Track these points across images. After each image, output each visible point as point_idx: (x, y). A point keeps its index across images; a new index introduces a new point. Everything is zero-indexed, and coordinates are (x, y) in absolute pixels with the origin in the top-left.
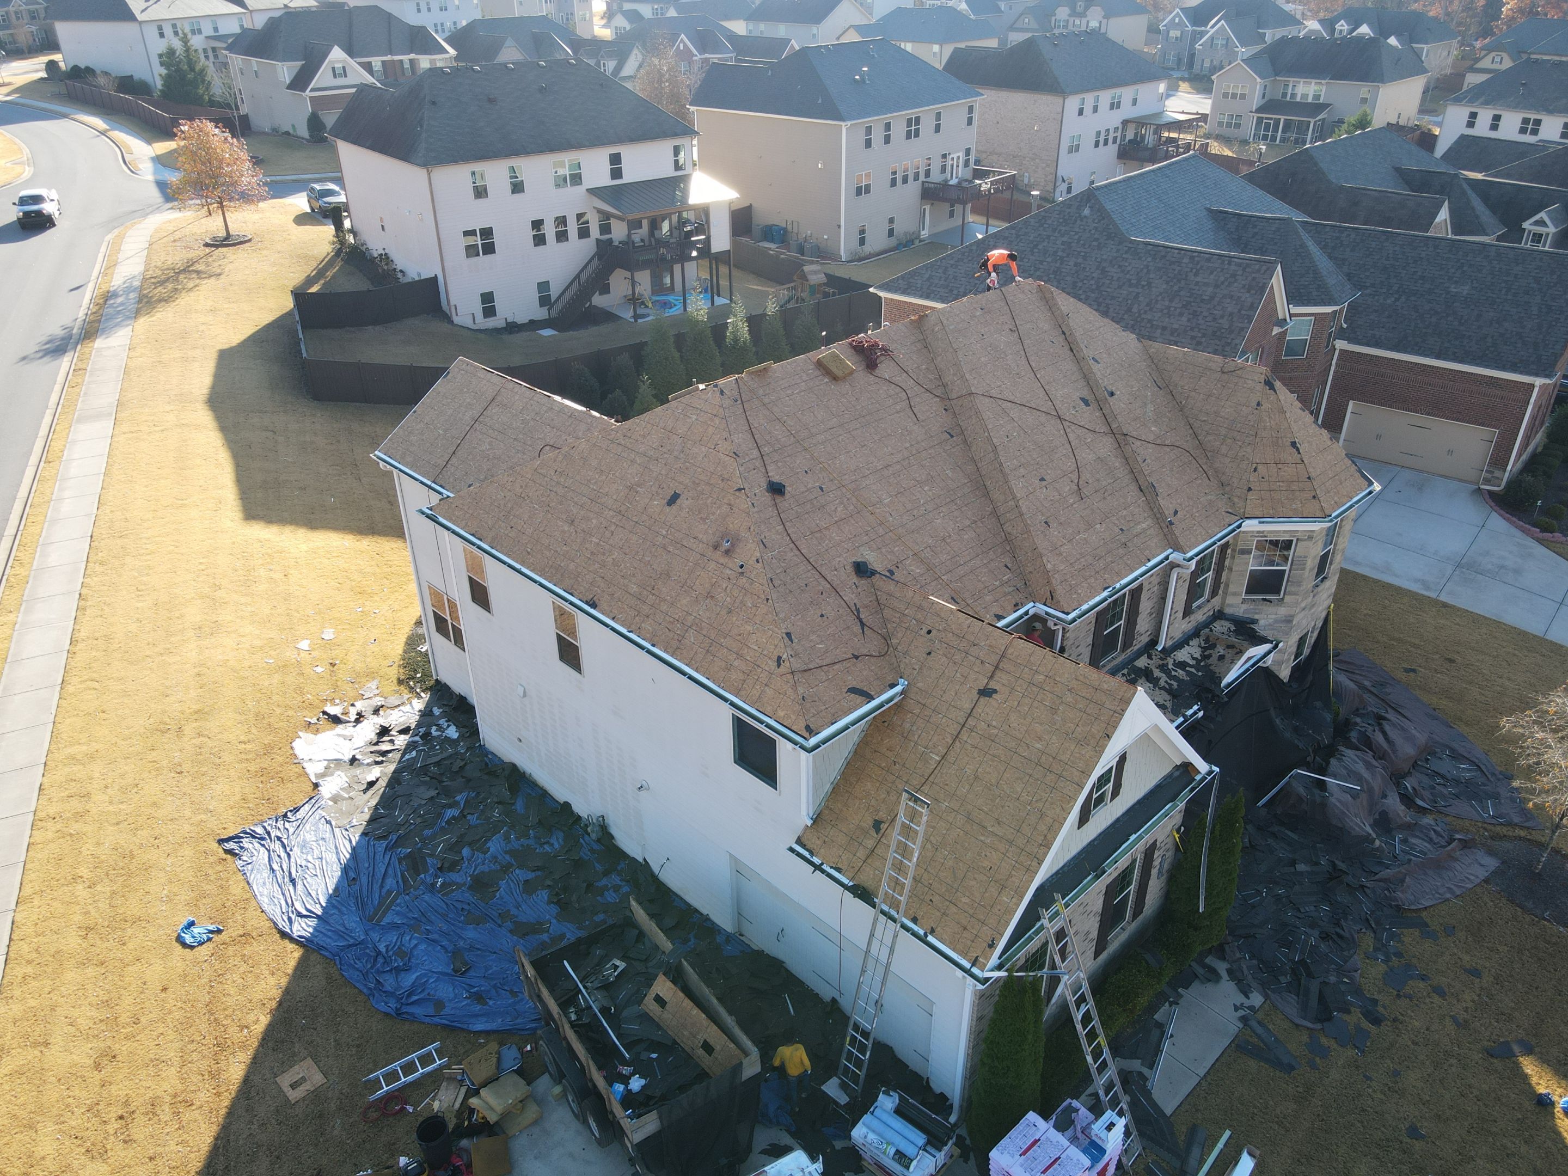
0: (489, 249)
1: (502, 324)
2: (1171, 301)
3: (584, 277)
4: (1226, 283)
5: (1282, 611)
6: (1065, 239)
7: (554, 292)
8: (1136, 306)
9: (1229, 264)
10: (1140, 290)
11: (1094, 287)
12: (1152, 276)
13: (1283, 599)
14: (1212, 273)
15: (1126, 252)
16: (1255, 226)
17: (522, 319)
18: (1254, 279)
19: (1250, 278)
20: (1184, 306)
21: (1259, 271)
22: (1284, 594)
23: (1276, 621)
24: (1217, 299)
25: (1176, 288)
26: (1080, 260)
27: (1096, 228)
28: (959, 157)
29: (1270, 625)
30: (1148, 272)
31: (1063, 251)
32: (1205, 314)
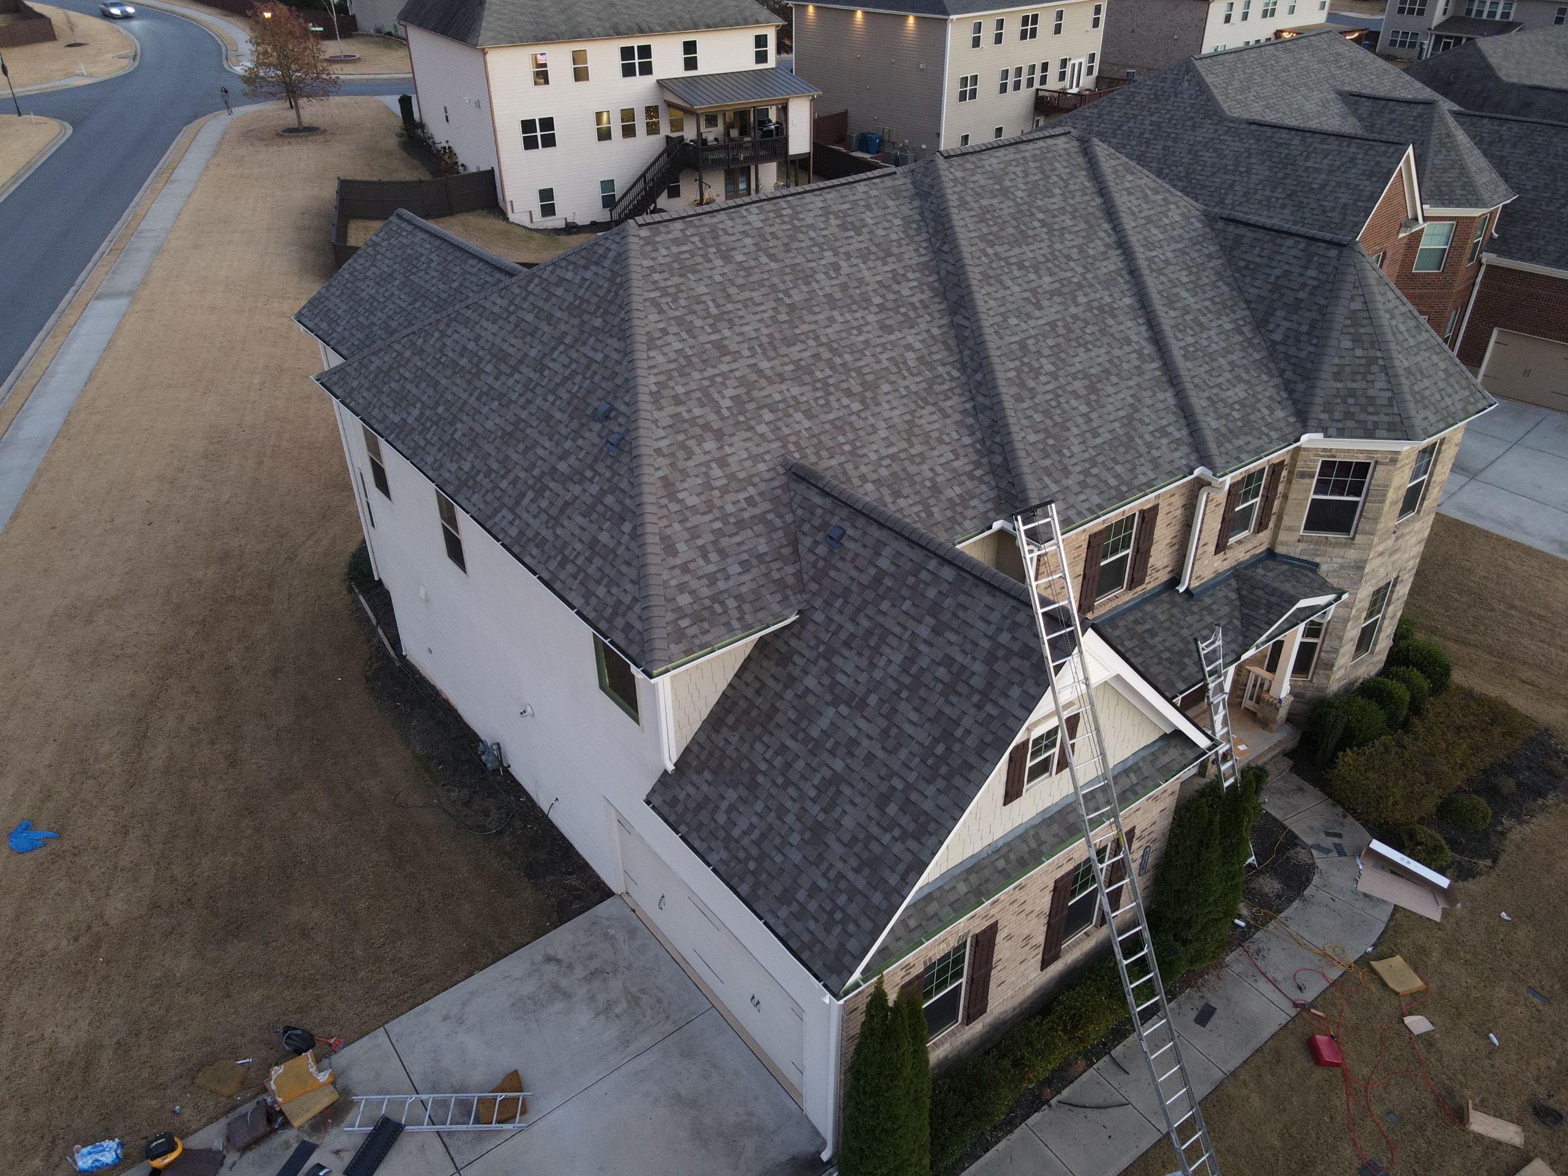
0: (550, 141)
1: (562, 224)
2: (1273, 191)
3: (648, 176)
4: (1343, 169)
5: (1352, 554)
6: (1154, 119)
7: (618, 192)
8: (1230, 196)
9: (1348, 146)
10: (1237, 178)
11: (1183, 174)
12: (1253, 161)
13: (1353, 538)
14: (1326, 157)
15: (1226, 133)
16: (1392, 112)
17: (582, 220)
18: (1378, 163)
19: (1372, 163)
20: (1289, 196)
21: (1385, 152)
22: (1355, 533)
23: (1342, 567)
24: (1329, 188)
25: (1280, 175)
26: (1170, 143)
27: (1192, 105)
28: (1080, 64)
29: (1334, 571)
30: (1249, 157)
31: (1151, 132)
32: (1314, 205)
